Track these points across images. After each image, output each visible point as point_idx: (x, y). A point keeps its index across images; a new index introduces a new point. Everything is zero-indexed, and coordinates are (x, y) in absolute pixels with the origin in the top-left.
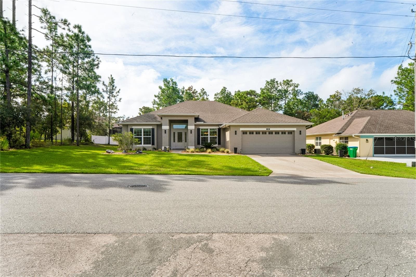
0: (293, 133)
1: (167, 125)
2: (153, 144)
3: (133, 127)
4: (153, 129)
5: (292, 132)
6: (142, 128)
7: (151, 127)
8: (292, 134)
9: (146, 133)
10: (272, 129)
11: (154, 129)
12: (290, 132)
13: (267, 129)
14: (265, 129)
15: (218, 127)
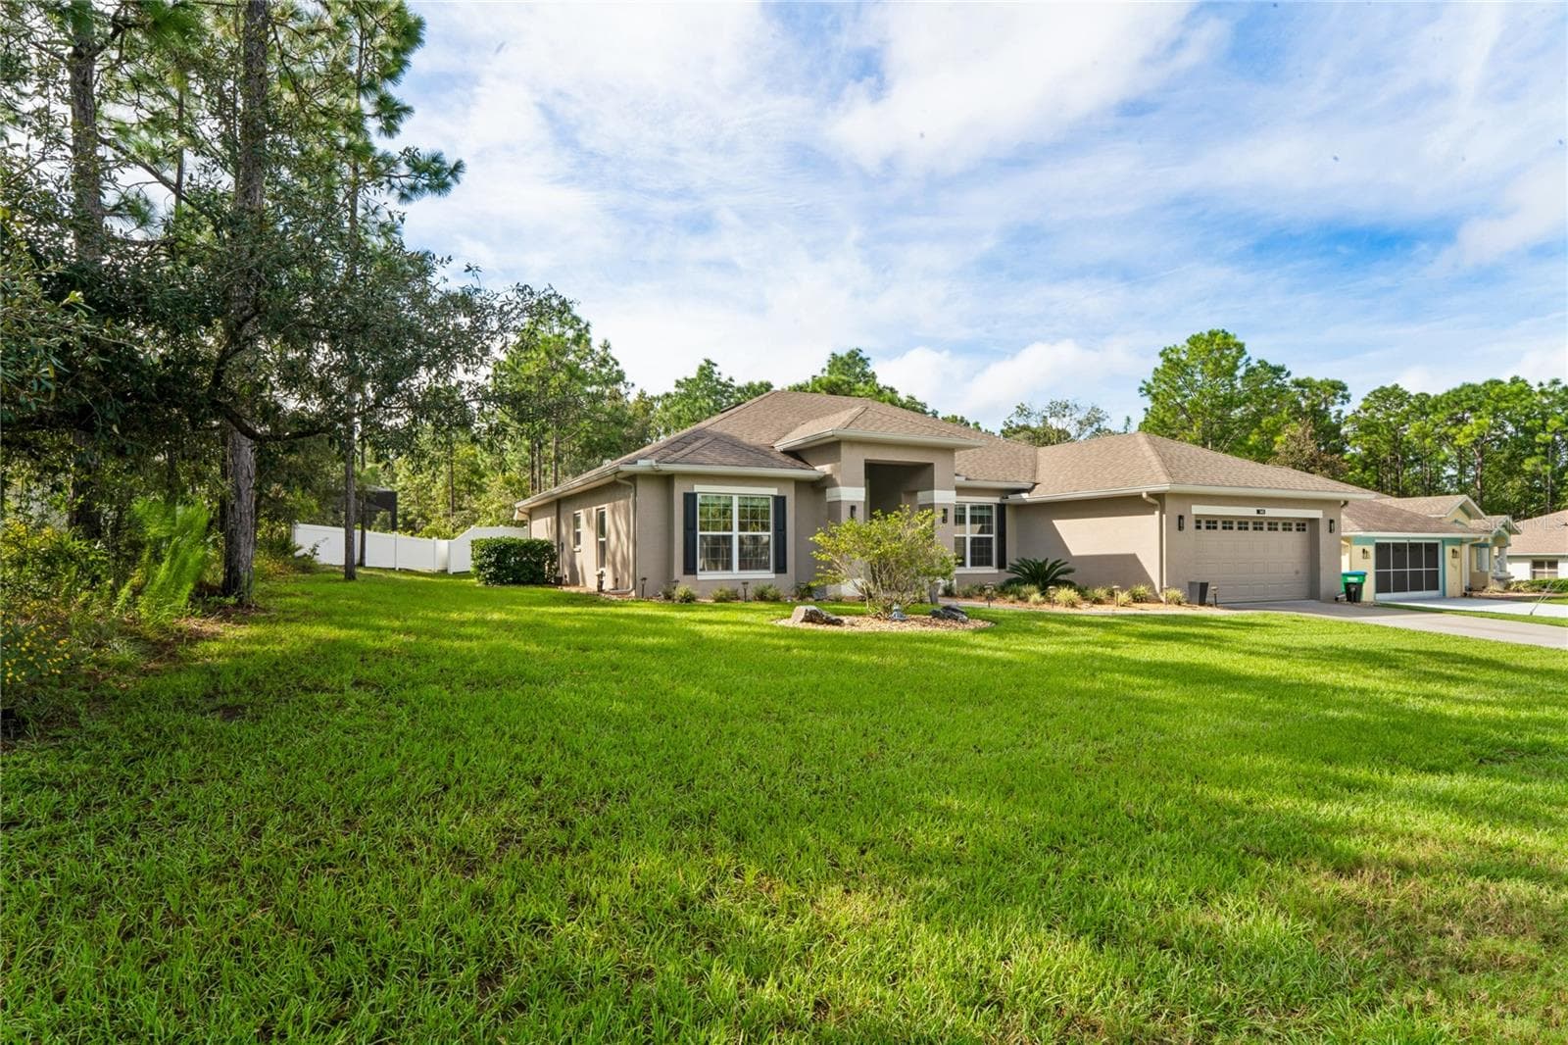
0: (1307, 528)
1: (860, 486)
2: (781, 568)
3: (698, 488)
4: (780, 501)
5: (1304, 525)
6: (736, 491)
7: (774, 491)
8: (1304, 530)
9: (751, 516)
10: (1271, 512)
11: (783, 499)
12: (1302, 525)
13: (1258, 512)
14: (1250, 511)
15: (997, 500)
